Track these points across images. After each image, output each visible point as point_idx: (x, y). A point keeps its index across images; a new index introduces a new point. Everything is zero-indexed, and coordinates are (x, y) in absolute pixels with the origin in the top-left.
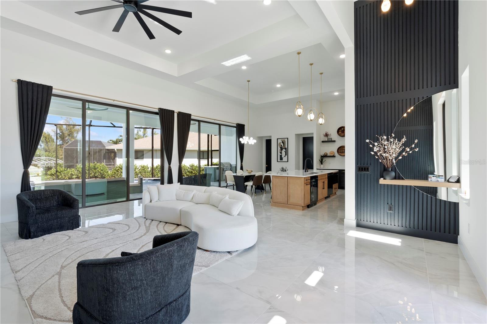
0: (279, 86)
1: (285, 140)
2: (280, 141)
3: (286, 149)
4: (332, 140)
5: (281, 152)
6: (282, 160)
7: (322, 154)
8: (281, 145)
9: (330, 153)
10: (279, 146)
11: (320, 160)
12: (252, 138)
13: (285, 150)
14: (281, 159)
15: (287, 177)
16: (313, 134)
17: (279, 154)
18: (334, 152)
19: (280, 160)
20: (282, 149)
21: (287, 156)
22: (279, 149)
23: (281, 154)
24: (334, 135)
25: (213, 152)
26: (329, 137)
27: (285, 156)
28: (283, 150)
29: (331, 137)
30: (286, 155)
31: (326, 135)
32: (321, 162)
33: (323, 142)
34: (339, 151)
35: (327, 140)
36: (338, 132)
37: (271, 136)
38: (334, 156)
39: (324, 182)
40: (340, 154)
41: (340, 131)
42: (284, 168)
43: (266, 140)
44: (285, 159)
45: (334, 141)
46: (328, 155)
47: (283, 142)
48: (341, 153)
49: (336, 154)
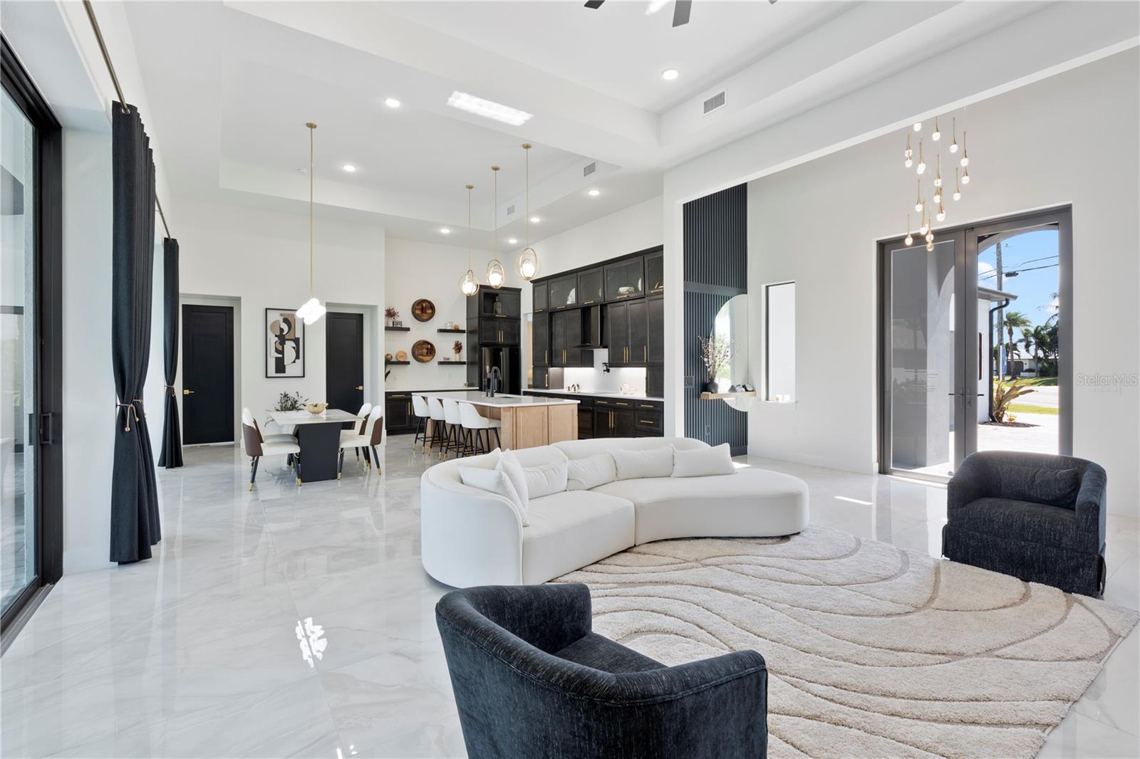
1: (293, 315)
2: (274, 317)
3: (296, 341)
4: (403, 326)
5: (280, 348)
6: (284, 372)
8: (282, 330)
9: (398, 355)
10: (272, 331)
13: (294, 345)
14: (280, 367)
17: (273, 355)
18: (406, 354)
19: (277, 372)
20: (282, 339)
21: (299, 362)
22: (273, 339)
23: (281, 356)
24: (406, 317)
26: (397, 319)
27: (294, 362)
28: (287, 342)
29: (400, 320)
30: (298, 357)
31: (391, 314)
33: (386, 328)
34: (416, 352)
35: (392, 325)
36: (414, 309)
37: (238, 299)
38: (408, 363)
40: (421, 357)
41: (418, 309)
42: (292, 395)
43: (183, 306)
44: (293, 369)
45: (408, 329)
46: (394, 360)
47: (286, 321)
48: (422, 355)
49: (410, 358)
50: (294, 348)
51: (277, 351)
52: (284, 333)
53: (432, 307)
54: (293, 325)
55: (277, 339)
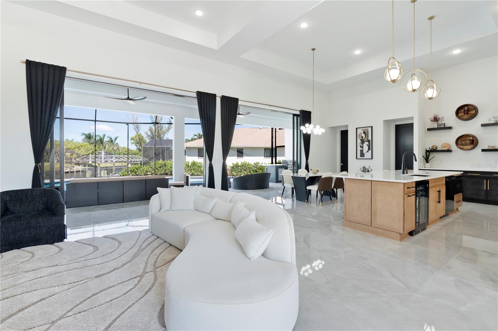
0: (358, 52)
1: (368, 129)
2: (360, 131)
3: (369, 141)
4: (446, 126)
6: (364, 156)
7: (429, 147)
8: (362, 137)
9: (442, 146)
10: (359, 138)
11: (425, 156)
12: (318, 127)
13: (368, 144)
14: (362, 155)
15: (371, 181)
16: (412, 118)
17: (359, 149)
18: (449, 145)
19: (361, 157)
20: (363, 142)
21: (370, 151)
22: (359, 141)
23: (362, 149)
24: (450, 118)
25: (277, 148)
26: (440, 122)
27: (368, 152)
28: (365, 142)
29: (444, 122)
30: (369, 149)
31: (436, 119)
32: (427, 160)
33: (429, 130)
34: (459, 143)
35: (436, 126)
36: (457, 113)
37: (347, 126)
38: (449, 151)
39: (439, 191)
40: (461, 147)
41: (462, 112)
42: (367, 167)
43: (341, 131)
44: (368, 155)
45: (450, 128)
46: (439, 149)
47: (364, 133)
48: (463, 145)
49: (454, 147)
50: (367, 145)
51: (361, 147)
52: (363, 139)
53: (475, 109)
54: (367, 134)
55: (360, 141)
